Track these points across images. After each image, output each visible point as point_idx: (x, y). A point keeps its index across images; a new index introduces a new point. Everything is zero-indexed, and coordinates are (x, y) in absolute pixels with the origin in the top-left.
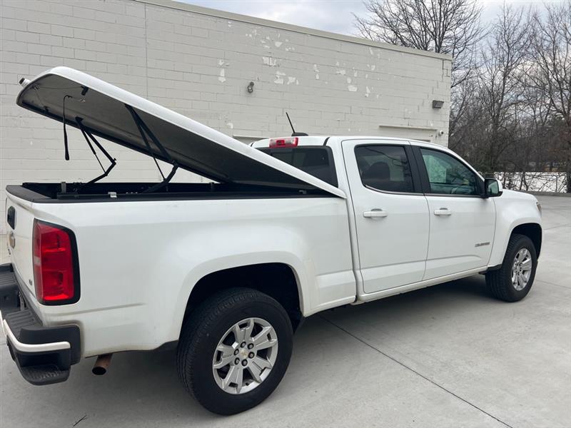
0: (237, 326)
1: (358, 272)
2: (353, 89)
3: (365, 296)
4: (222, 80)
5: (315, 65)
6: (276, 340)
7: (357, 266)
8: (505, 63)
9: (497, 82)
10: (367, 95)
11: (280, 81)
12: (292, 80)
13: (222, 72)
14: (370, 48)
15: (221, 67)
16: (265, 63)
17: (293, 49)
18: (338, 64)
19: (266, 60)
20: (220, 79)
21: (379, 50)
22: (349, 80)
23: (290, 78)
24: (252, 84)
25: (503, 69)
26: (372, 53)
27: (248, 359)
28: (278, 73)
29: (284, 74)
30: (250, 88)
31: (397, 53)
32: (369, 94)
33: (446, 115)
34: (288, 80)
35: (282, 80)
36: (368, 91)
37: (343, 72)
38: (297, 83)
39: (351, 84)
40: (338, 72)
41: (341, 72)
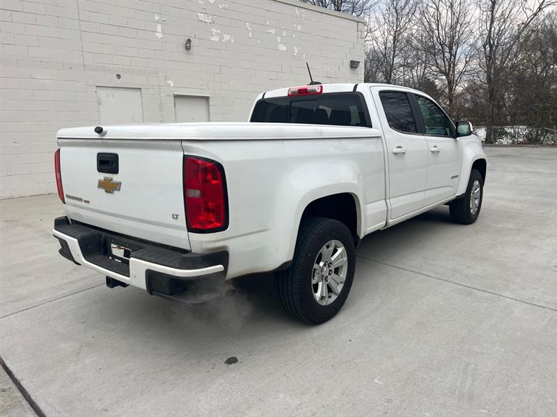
0: (325, 247)
1: (388, 201)
2: (282, 48)
3: (392, 222)
4: (159, 35)
5: (248, 23)
6: (346, 259)
7: (388, 197)
8: (395, 28)
9: (389, 45)
10: (295, 55)
11: (217, 39)
12: (227, 37)
13: (159, 28)
14: (296, 8)
15: (157, 22)
16: (201, 19)
17: (227, 6)
18: (268, 23)
19: (201, 16)
20: (157, 34)
21: (304, 10)
22: (279, 39)
23: (225, 36)
24: (189, 41)
25: (393, 33)
26: (298, 13)
27: (329, 276)
28: (213, 30)
29: (220, 32)
30: (188, 45)
31: (319, 14)
32: (297, 54)
33: (361, 74)
34: (223, 38)
35: (218, 37)
36: (296, 50)
37: (273, 31)
38: (232, 41)
39: (281, 43)
40: (268, 31)
41: (271, 31)
